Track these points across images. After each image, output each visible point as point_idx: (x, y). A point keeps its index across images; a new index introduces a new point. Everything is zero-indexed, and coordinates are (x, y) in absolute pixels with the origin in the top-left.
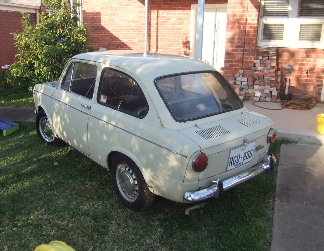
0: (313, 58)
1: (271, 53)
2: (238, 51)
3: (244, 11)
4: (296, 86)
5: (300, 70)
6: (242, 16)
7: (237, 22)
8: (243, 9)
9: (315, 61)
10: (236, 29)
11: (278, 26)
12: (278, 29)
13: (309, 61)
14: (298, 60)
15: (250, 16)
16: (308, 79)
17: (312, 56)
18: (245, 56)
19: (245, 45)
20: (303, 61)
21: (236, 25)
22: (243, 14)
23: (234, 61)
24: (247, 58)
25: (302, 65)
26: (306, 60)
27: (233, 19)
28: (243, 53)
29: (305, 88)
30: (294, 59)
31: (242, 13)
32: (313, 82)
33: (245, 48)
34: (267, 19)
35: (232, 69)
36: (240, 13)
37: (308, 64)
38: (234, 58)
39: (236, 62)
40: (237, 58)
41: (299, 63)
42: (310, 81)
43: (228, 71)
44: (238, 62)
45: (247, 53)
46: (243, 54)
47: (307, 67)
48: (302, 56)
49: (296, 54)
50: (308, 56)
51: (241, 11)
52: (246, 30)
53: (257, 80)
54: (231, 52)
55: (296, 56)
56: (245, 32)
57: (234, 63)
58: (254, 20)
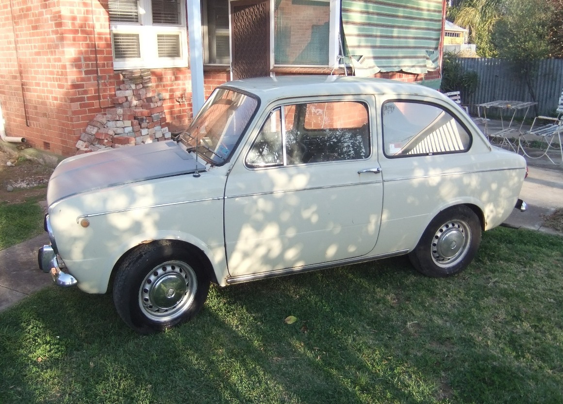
0: (182, 80)
1: (146, 78)
2: (89, 79)
3: (87, 12)
4: (170, 122)
5: (172, 98)
6: (86, 19)
7: (79, 29)
8: (85, 9)
9: (184, 84)
10: (81, 43)
11: (126, 36)
12: (128, 42)
13: (179, 85)
14: (167, 85)
15: (98, 19)
16: (181, 109)
17: (179, 77)
18: (101, 87)
19: (99, 69)
20: (172, 85)
21: (80, 35)
22: (87, 17)
23: (86, 98)
24: (105, 91)
25: (172, 91)
26: (175, 84)
27: (73, 24)
28: (98, 82)
29: (180, 121)
30: (162, 83)
31: (86, 15)
32: (186, 112)
33: (99, 74)
34: (118, 26)
35: (85, 112)
36: (82, 15)
37: (178, 88)
38: (86, 92)
39: (89, 98)
40: (89, 92)
41: (169, 88)
42: (184, 111)
43: (80, 116)
44: (93, 98)
45: (103, 81)
46: (98, 85)
47: (178, 94)
48: (171, 78)
49: (163, 76)
50: (177, 79)
51: (83, 11)
52: (95, 44)
53: (144, 121)
54: (78, 83)
55: (164, 79)
56: (95, 47)
57: (86, 102)
58: (105, 28)
